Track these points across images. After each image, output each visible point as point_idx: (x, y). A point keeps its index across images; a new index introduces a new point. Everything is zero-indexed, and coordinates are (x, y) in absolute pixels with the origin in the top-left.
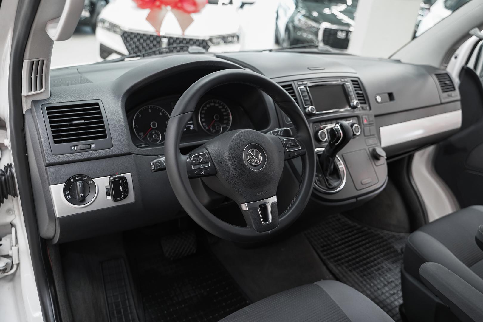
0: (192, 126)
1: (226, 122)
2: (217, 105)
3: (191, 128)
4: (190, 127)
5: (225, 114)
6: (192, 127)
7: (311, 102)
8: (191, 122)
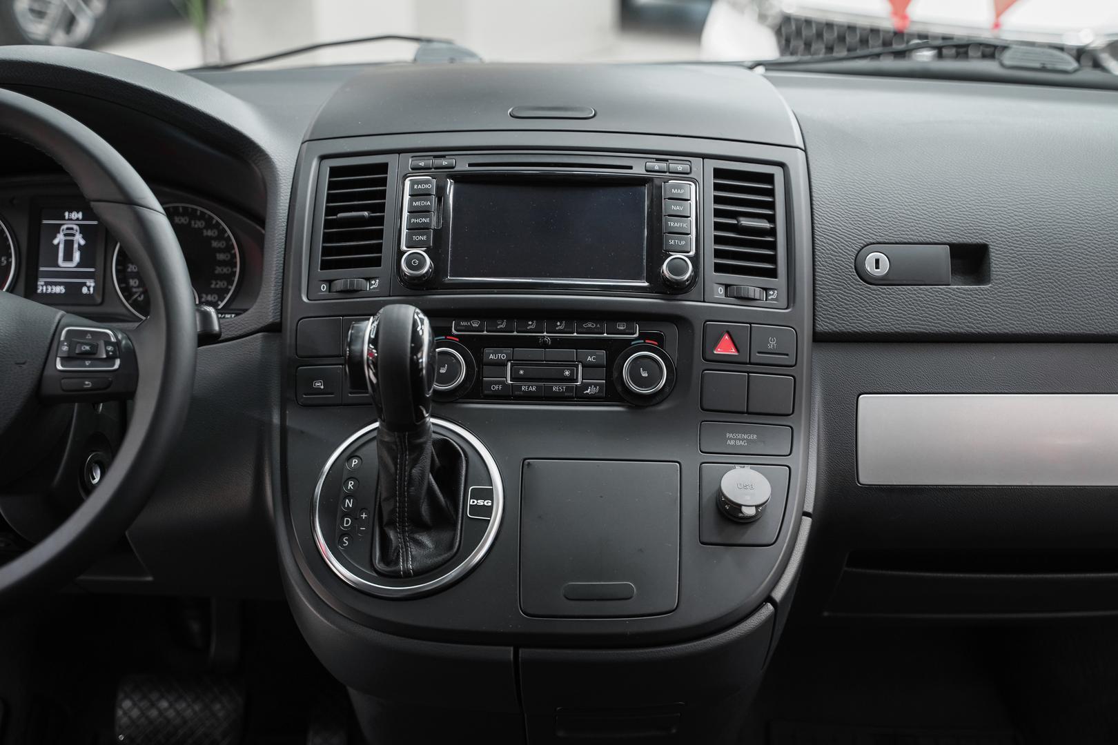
0: (91, 283)
1: (221, 284)
2: (199, 224)
3: (85, 290)
4: (84, 284)
5: (221, 257)
6: (89, 288)
7: (439, 234)
8: (92, 270)
